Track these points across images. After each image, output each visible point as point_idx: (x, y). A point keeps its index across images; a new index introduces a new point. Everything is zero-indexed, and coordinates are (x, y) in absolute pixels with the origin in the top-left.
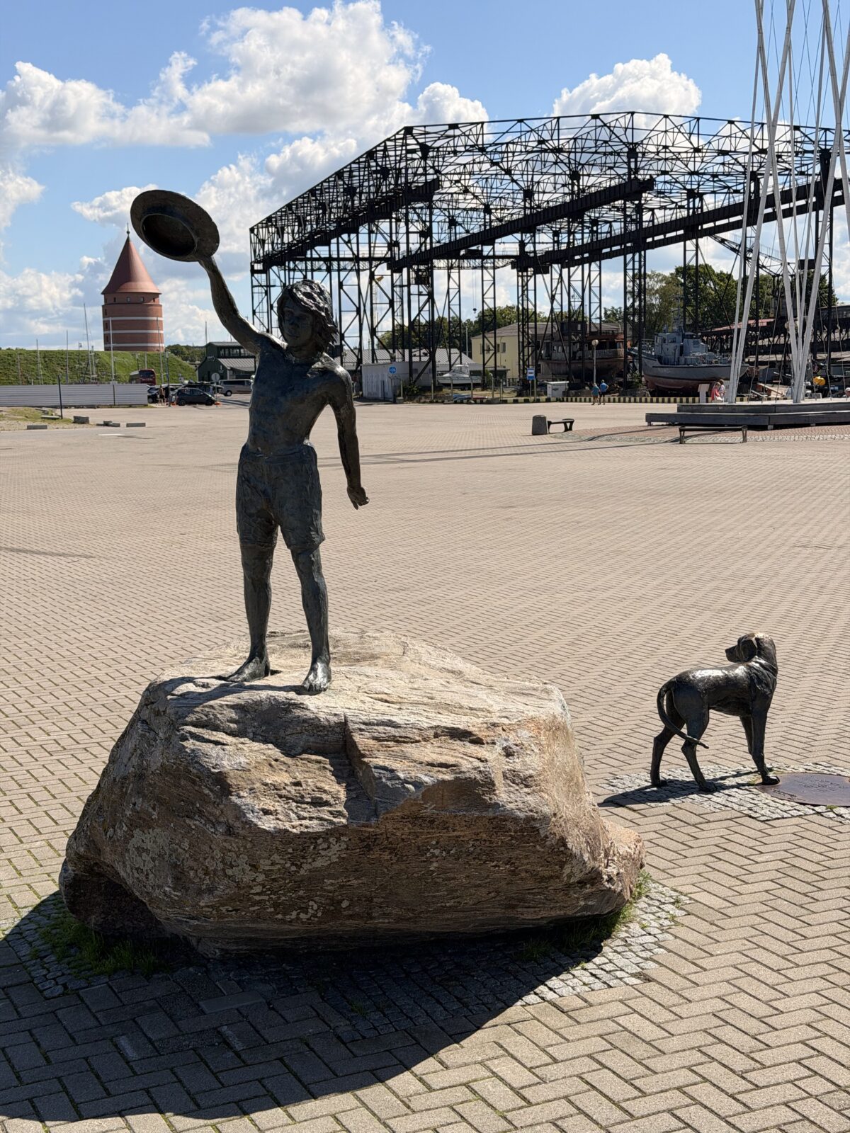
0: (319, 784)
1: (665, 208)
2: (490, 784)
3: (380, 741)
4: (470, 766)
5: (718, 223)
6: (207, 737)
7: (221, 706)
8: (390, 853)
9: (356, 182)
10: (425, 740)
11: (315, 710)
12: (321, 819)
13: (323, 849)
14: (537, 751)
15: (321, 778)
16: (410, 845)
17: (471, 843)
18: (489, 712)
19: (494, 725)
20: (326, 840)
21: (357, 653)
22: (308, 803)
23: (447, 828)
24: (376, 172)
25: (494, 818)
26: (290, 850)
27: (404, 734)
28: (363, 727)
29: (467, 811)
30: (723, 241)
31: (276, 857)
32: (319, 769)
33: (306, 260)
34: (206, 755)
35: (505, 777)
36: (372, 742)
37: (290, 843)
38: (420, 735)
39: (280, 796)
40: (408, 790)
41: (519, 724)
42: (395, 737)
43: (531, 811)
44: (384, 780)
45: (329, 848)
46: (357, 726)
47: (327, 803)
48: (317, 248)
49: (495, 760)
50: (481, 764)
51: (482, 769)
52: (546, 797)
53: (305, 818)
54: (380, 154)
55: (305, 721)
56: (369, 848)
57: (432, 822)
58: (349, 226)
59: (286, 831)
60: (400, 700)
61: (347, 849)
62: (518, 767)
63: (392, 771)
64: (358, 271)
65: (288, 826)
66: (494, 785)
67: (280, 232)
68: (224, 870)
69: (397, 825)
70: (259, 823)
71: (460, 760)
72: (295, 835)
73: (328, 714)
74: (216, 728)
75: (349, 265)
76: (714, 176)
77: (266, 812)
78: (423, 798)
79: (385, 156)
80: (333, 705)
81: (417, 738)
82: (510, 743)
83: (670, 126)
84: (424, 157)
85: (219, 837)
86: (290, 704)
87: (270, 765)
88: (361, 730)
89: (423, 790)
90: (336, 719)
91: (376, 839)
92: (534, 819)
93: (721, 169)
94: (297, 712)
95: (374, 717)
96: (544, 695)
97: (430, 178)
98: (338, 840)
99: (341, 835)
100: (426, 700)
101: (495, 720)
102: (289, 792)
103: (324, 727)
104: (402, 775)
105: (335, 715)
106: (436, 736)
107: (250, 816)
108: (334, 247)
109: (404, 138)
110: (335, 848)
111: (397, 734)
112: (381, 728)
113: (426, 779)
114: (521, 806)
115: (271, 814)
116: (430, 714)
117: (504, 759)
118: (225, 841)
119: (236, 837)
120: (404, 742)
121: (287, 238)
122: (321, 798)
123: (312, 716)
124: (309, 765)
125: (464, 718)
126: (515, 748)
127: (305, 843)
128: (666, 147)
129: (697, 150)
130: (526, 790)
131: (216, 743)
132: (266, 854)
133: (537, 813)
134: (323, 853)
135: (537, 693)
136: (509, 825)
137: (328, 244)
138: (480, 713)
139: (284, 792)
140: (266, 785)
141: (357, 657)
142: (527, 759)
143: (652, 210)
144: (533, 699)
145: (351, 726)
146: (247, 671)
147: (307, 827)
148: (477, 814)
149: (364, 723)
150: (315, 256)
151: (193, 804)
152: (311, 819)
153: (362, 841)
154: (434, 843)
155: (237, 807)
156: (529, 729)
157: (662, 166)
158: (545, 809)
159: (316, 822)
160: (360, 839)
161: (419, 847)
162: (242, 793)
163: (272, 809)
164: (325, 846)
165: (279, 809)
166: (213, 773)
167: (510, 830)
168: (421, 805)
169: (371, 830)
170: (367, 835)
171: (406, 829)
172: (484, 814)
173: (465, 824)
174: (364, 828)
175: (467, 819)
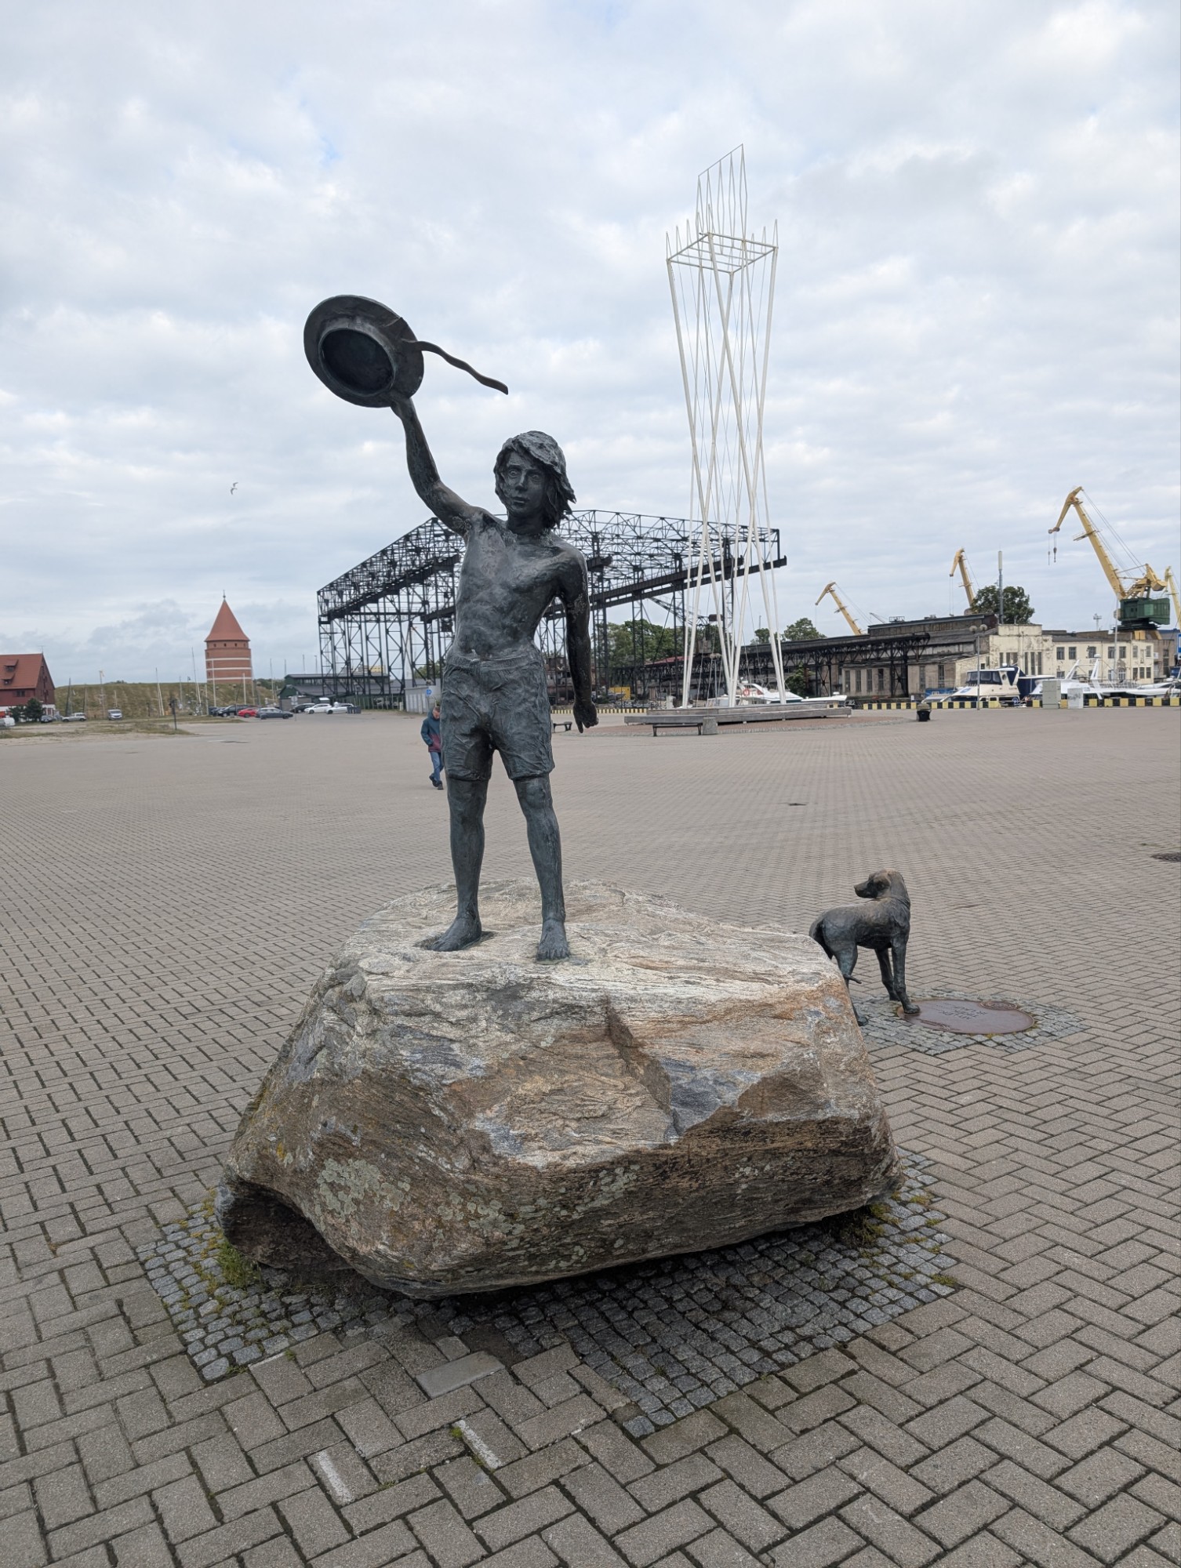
0: (588, 1091)
1: (617, 578)
2: (816, 1075)
3: (659, 1023)
4: (790, 1054)
5: (655, 589)
6: (425, 1031)
8: (690, 1179)
9: (396, 557)
10: (716, 1018)
11: (568, 987)
12: (601, 1142)
13: (606, 1185)
16: (715, 1165)
17: (792, 1154)
18: (781, 976)
19: (795, 993)
20: (610, 1172)
22: (579, 1119)
23: (764, 1139)
24: (412, 550)
26: (562, 1190)
27: (687, 1012)
28: (632, 1005)
29: (792, 1115)
30: (658, 602)
31: (541, 1201)
33: (360, 614)
35: (829, 1063)
36: (649, 1025)
37: (563, 1180)
38: (709, 1012)
39: (541, 1112)
40: (720, 1095)
41: (822, 990)
42: (677, 1016)
43: (865, 1107)
44: (682, 1082)
45: (613, 1182)
46: (623, 1004)
47: (604, 1118)
48: (369, 605)
50: (802, 1050)
51: (804, 1057)
53: (579, 1143)
54: (414, 537)
55: (554, 1001)
57: (748, 1133)
58: (392, 588)
59: (556, 1166)
60: (664, 965)
61: (636, 1180)
62: (838, 1050)
63: (692, 1068)
64: (400, 622)
65: (556, 1158)
67: (340, 594)
68: (465, 1221)
69: (704, 1142)
70: (516, 1157)
71: (775, 1046)
72: (568, 1170)
73: (583, 990)
74: (437, 1017)
75: (392, 618)
76: (651, 556)
77: (526, 1138)
78: (739, 1105)
79: (418, 539)
81: (706, 1017)
83: (620, 520)
84: (447, 540)
85: (460, 1176)
87: (518, 1066)
88: (630, 1009)
89: (741, 1091)
90: (594, 996)
91: (674, 1164)
92: (868, 1117)
93: (656, 552)
95: (643, 990)
97: (451, 555)
98: (626, 1170)
99: (631, 1162)
101: (792, 987)
102: (550, 1104)
103: (581, 1007)
104: (708, 1074)
106: (729, 1012)
107: (501, 1147)
108: (381, 605)
109: (432, 526)
110: (622, 1181)
111: (679, 1013)
112: (655, 1006)
113: (741, 1078)
114: (851, 1101)
116: (710, 983)
118: (470, 1181)
119: (486, 1177)
120: (692, 1023)
121: (346, 598)
122: (594, 1111)
123: (563, 993)
125: (753, 986)
127: (583, 1178)
128: (618, 536)
129: (639, 538)
130: (853, 1078)
131: (441, 1039)
132: (528, 1199)
134: (605, 1189)
137: (376, 602)
138: (769, 979)
139: (544, 1105)
143: (609, 580)
145: (617, 1005)
147: (583, 1156)
148: (803, 1118)
149: (634, 1000)
150: (367, 611)
151: (416, 1128)
152: (588, 1141)
153: (657, 1167)
154: (745, 1159)
155: (481, 1134)
157: (615, 549)
158: (877, 1102)
159: (595, 1147)
160: (655, 1165)
161: (725, 1168)
162: (489, 1114)
163: (531, 1132)
164: (608, 1180)
165: (540, 1130)
166: (445, 1085)
168: (737, 1114)
169: (671, 1152)
170: (664, 1159)
171: (714, 1146)
172: (813, 1117)
173: (787, 1131)
174: (661, 1151)
175: (791, 1126)
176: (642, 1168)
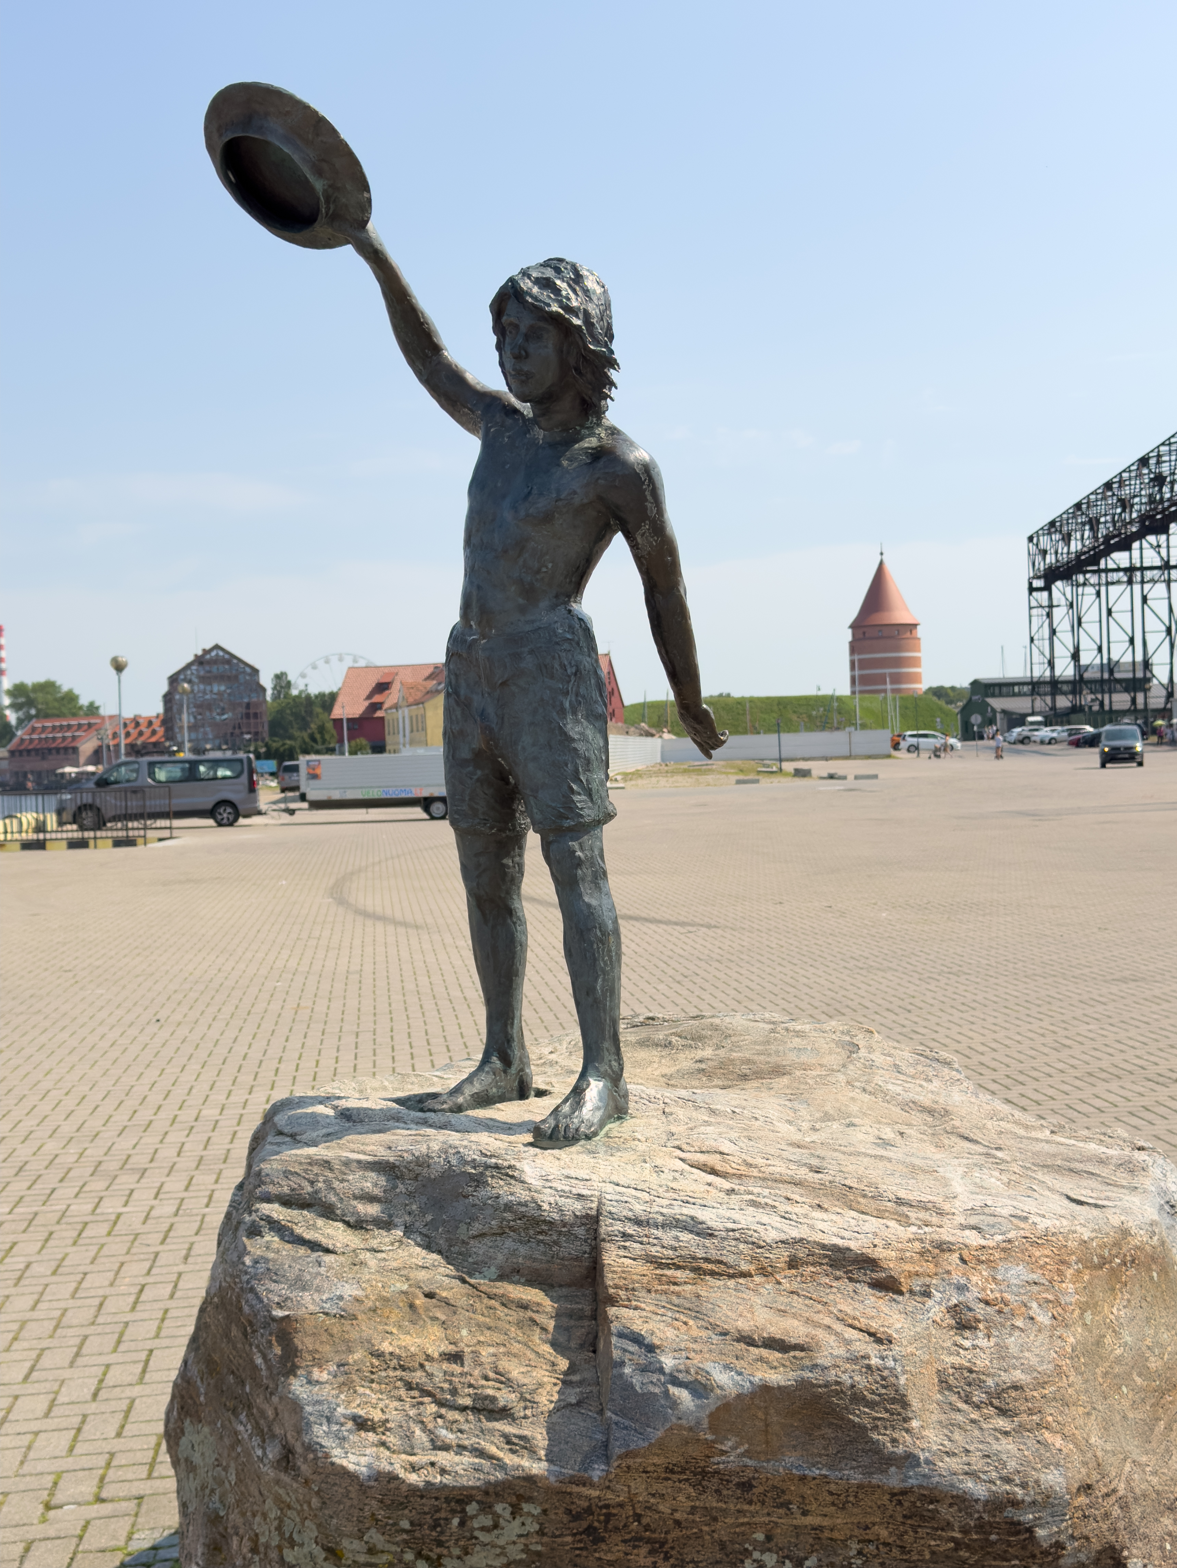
0: (504, 1364)
2: (893, 1401)
3: (661, 1266)
4: (841, 1351)
6: (299, 1230)
7: (347, 1163)
8: (651, 1552)
9: (1165, 468)
10: (763, 1272)
11: (535, 1183)
12: (481, 1453)
13: (483, 1529)
14: (1043, 1319)
15: (516, 1347)
16: (699, 1536)
17: (855, 1546)
18: (941, 1213)
19: (943, 1247)
20: (486, 1508)
21: (748, 1061)
22: (463, 1409)
23: (786, 1505)
25: (904, 1492)
26: (405, 1524)
27: (714, 1254)
28: (631, 1229)
29: (830, 1467)
31: (375, 1537)
32: (519, 1324)
33: (1099, 571)
34: (274, 1274)
35: (944, 1384)
36: (641, 1268)
37: (402, 1506)
38: (754, 1259)
39: (409, 1386)
40: (674, 1404)
41: (1007, 1249)
42: (694, 1258)
43: (1007, 1480)
44: (627, 1370)
45: (496, 1526)
46: (618, 1227)
47: (504, 1413)
48: (1114, 556)
49: (916, 1338)
50: (872, 1350)
51: (874, 1361)
52: (1058, 1442)
53: (446, 1448)
55: (508, 1207)
56: (592, 1535)
57: (746, 1486)
58: (1156, 525)
59: (392, 1478)
60: (743, 1169)
61: (541, 1532)
62: (982, 1362)
63: (651, 1348)
64: (1168, 582)
65: (397, 1465)
66: (905, 1405)
67: (1066, 539)
68: (280, 1548)
69: (657, 1487)
70: (337, 1452)
71: (820, 1334)
72: (414, 1490)
73: (563, 1194)
74: (328, 1212)
75: (1156, 575)
77: (362, 1424)
78: (712, 1428)
80: (583, 1174)
81: (744, 1267)
82: (970, 1297)
85: (269, 1472)
86: (487, 1167)
87: (412, 1306)
88: (625, 1236)
89: (711, 1403)
90: (578, 1207)
91: (608, 1516)
92: (1015, 1503)
94: (500, 1188)
95: (663, 1207)
96: (1122, 1177)
98: (516, 1511)
99: (520, 1498)
100: (803, 1173)
101: (946, 1234)
102: (430, 1375)
103: (551, 1223)
104: (668, 1362)
105: (580, 1197)
106: (793, 1263)
107: (320, 1432)
108: (1136, 553)
110: (512, 1529)
111: (700, 1254)
112: (667, 1237)
113: (722, 1378)
114: (978, 1464)
115: (373, 1429)
116: (797, 1209)
117: (948, 1338)
118: (278, 1482)
119: (295, 1478)
120: (712, 1273)
121: (1075, 546)
122: (493, 1399)
123: (523, 1195)
124: (501, 1311)
125: (872, 1224)
126: (980, 1310)
127: (438, 1510)
130: (1001, 1423)
131: (314, 1246)
132: (349, 1528)
133: (1024, 1485)
134: (483, 1537)
135: (1104, 1171)
136: (945, 1512)
137: (1128, 549)
138: (913, 1214)
139: (418, 1377)
140: (379, 1355)
141: (745, 1068)
142: (1012, 1342)
144: (1092, 1183)
145: (607, 1227)
146: (468, 1091)
147: (443, 1471)
148: (857, 1478)
149: (638, 1222)
150: (1111, 565)
151: (243, 1383)
152: (461, 1448)
153: (577, 1517)
154: (760, 1536)
155: (296, 1406)
156: (1032, 1263)
158: (1053, 1479)
159: (467, 1459)
160: (569, 1512)
161: (722, 1546)
162: (316, 1374)
163: (377, 1415)
164: (487, 1521)
165: (394, 1416)
166: (274, 1319)
167: (949, 1525)
168: (709, 1444)
169: (595, 1493)
170: (585, 1504)
171: (681, 1498)
172: (876, 1479)
173: (829, 1499)
174: (575, 1489)
175: (833, 1487)
176: (545, 1512)
